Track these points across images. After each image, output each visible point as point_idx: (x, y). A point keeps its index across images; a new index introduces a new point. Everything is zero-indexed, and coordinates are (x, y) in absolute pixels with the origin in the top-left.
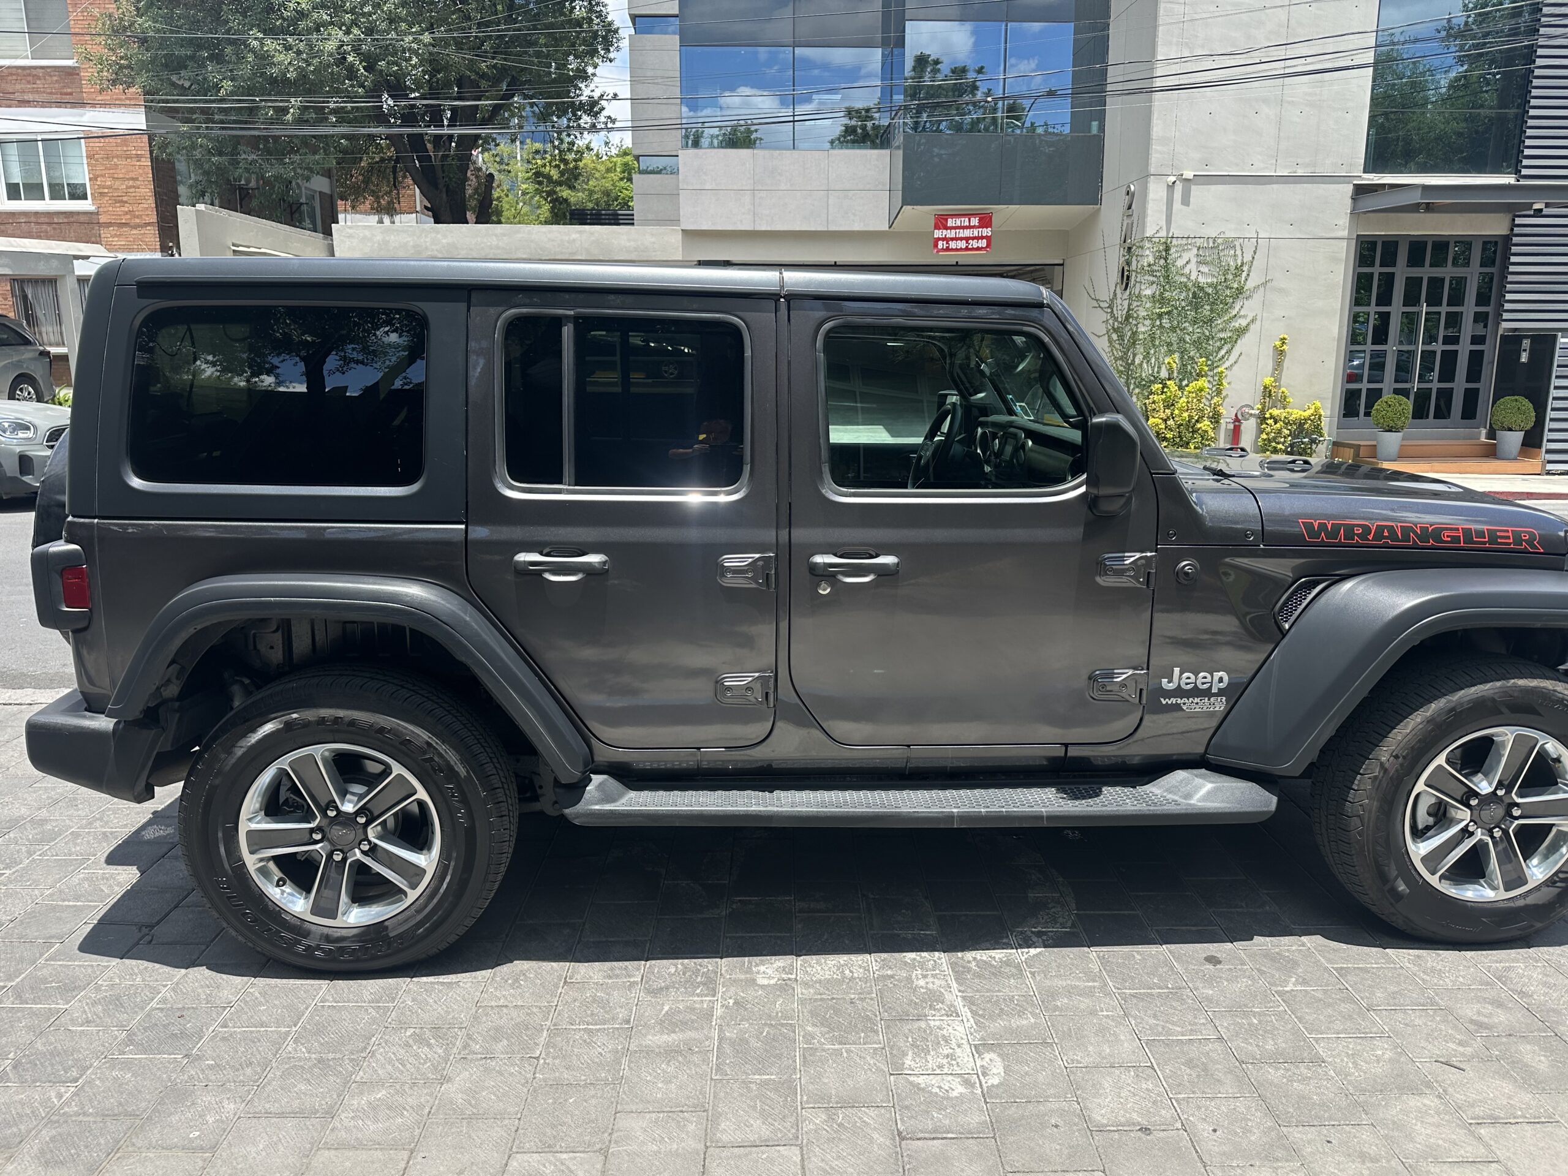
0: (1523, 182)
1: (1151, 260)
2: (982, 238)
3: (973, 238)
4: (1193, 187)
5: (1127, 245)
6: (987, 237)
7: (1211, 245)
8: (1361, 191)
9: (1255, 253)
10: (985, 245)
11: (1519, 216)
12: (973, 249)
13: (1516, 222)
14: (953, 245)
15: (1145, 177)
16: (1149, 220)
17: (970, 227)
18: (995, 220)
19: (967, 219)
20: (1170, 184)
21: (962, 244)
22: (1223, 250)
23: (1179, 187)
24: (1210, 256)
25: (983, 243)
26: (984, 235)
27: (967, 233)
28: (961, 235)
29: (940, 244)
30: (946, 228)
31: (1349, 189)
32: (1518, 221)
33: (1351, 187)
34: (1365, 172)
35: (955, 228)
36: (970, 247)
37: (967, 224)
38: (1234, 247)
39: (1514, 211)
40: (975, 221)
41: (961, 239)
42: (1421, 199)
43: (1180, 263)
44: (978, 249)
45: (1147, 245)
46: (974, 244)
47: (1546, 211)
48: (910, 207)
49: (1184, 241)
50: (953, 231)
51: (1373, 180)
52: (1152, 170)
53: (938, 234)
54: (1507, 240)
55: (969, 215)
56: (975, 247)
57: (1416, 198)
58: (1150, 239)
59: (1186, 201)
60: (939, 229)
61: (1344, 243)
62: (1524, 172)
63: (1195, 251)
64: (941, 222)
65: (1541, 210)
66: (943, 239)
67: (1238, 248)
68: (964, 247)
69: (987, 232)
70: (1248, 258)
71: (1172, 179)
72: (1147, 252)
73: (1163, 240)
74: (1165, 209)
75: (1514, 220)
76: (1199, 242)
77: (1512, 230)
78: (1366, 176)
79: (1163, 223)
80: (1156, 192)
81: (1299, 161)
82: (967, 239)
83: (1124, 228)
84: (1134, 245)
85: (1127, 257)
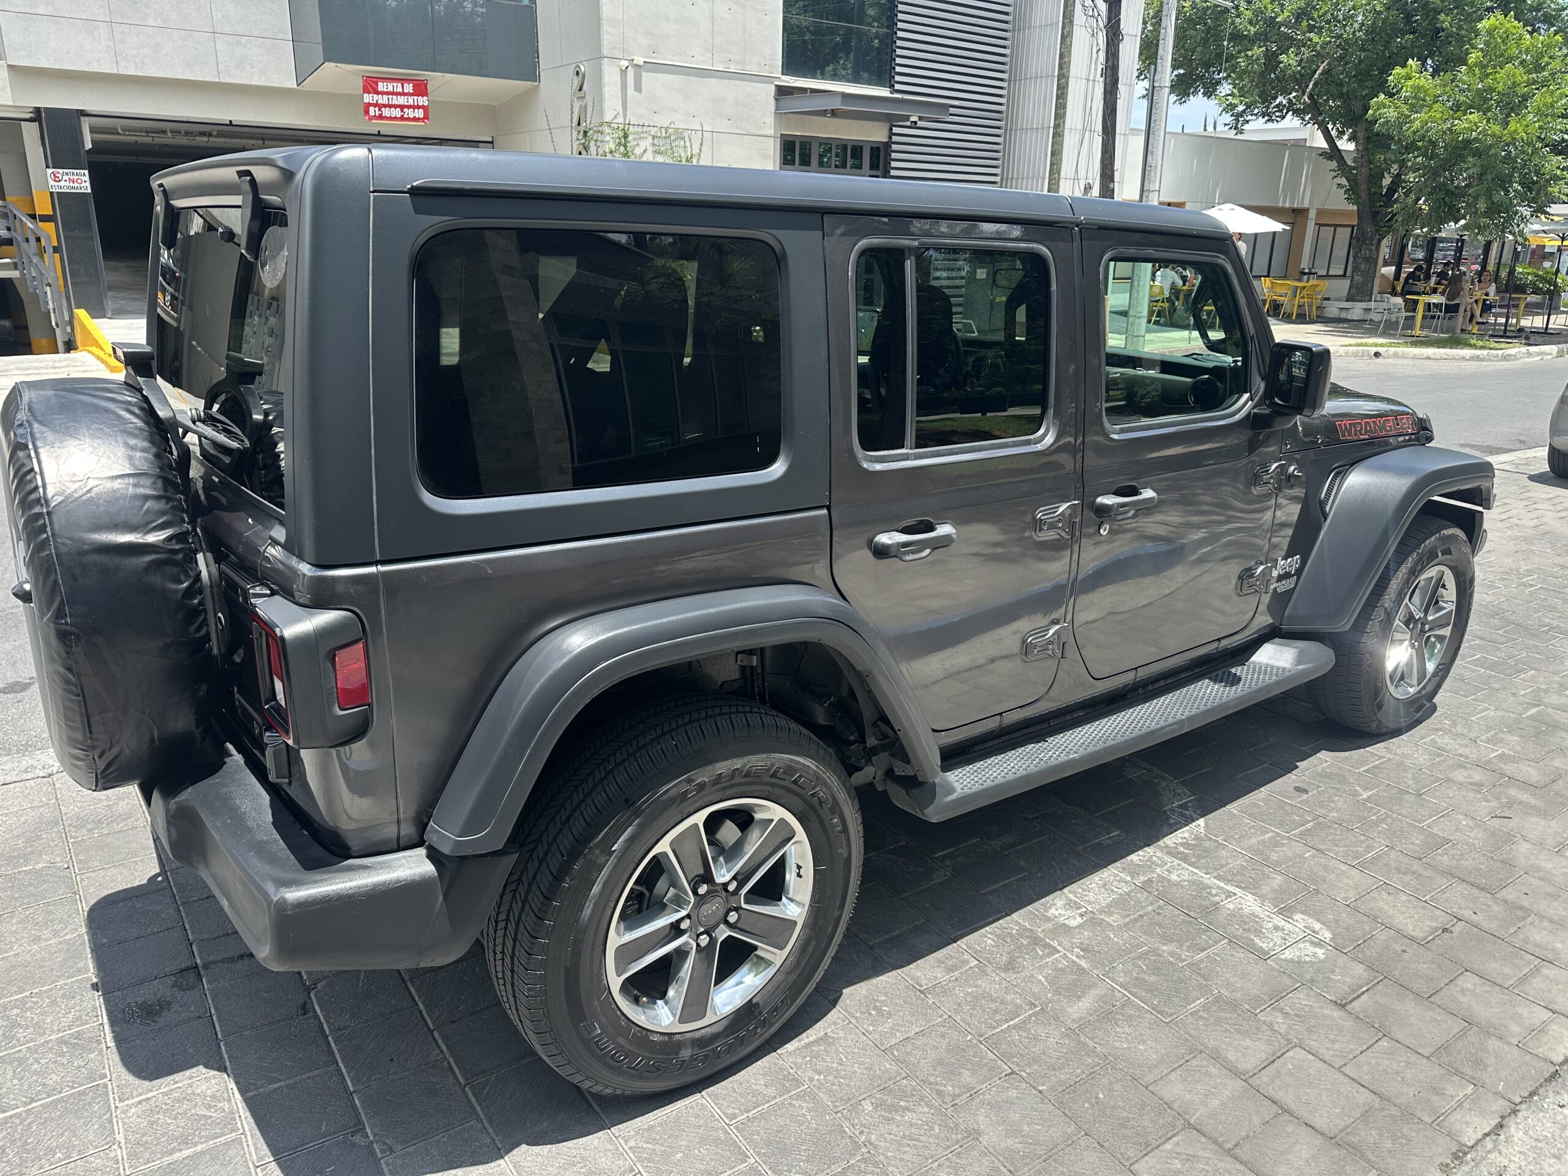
0: (896, 95)
1: (612, 146)
2: (418, 107)
3: (409, 107)
4: (644, 74)
5: (582, 128)
6: (423, 107)
7: (664, 135)
8: (783, 92)
9: (701, 145)
10: (422, 116)
11: (895, 126)
12: (409, 119)
13: (894, 131)
14: (386, 112)
15: (598, 58)
16: (607, 104)
17: (403, 94)
18: (430, 88)
19: (400, 85)
20: (624, 68)
21: (397, 113)
22: (674, 140)
23: (631, 72)
24: (663, 145)
25: (420, 113)
26: (420, 104)
27: (401, 100)
28: (395, 102)
29: (372, 110)
30: (378, 93)
31: (772, 89)
32: (895, 130)
33: (773, 88)
34: (783, 74)
35: (388, 93)
36: (406, 116)
37: (400, 90)
38: (683, 138)
39: (891, 120)
40: (408, 88)
41: (396, 106)
42: (842, 105)
43: (638, 151)
44: (415, 119)
45: (607, 130)
46: (410, 113)
47: (920, 124)
48: (333, 65)
49: (640, 129)
50: (385, 97)
51: (789, 82)
52: (605, 52)
53: (368, 98)
54: (887, 145)
55: (403, 81)
56: (411, 116)
57: (836, 104)
58: (609, 124)
59: (638, 88)
60: (369, 93)
61: (771, 141)
62: (897, 87)
63: (650, 139)
64: (370, 85)
65: (915, 123)
66: (376, 105)
67: (687, 139)
68: (399, 116)
69: (422, 101)
70: (696, 151)
71: (625, 63)
72: (608, 138)
73: (621, 127)
74: (620, 95)
75: (891, 129)
76: (653, 131)
77: (890, 138)
78: (784, 78)
79: (620, 109)
80: (611, 75)
81: (732, 58)
82: (402, 107)
83: (576, 110)
84: (590, 129)
85: (583, 141)
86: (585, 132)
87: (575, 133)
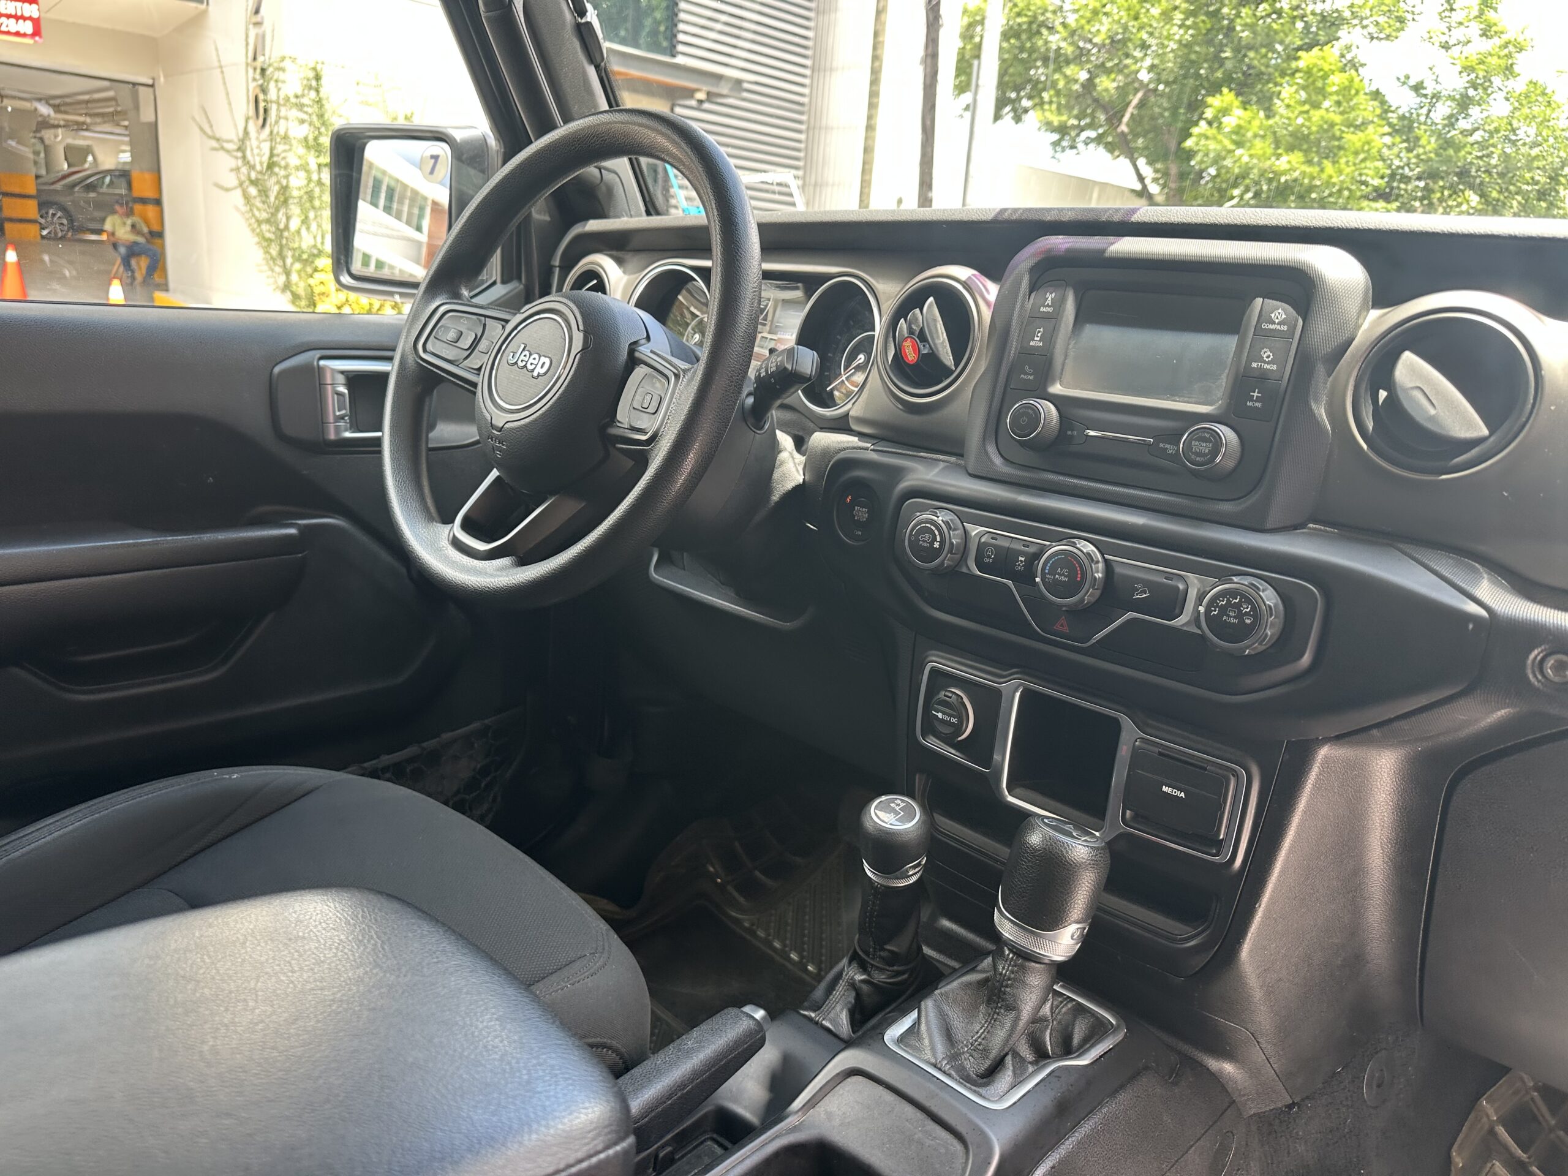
1: (298, 89)
2: (24, 18)
3: (8, 17)
5: (259, 64)
6: (31, 18)
10: (29, 31)
11: (678, 106)
12: (9, 33)
25: (27, 27)
26: (26, 15)
32: (678, 110)
36: (4, 28)
39: (673, 98)
44: (18, 34)
45: (290, 67)
46: (11, 26)
56: (13, 30)
58: (294, 60)
65: (702, 101)
69: (30, 10)
72: (290, 78)
83: (252, 41)
84: (270, 65)
85: (261, 82)
86: (263, 70)
87: (251, 71)
